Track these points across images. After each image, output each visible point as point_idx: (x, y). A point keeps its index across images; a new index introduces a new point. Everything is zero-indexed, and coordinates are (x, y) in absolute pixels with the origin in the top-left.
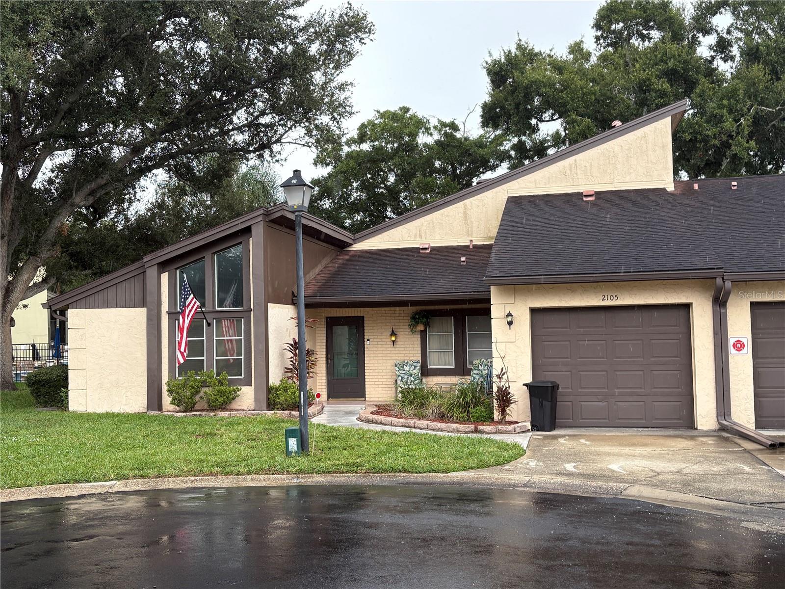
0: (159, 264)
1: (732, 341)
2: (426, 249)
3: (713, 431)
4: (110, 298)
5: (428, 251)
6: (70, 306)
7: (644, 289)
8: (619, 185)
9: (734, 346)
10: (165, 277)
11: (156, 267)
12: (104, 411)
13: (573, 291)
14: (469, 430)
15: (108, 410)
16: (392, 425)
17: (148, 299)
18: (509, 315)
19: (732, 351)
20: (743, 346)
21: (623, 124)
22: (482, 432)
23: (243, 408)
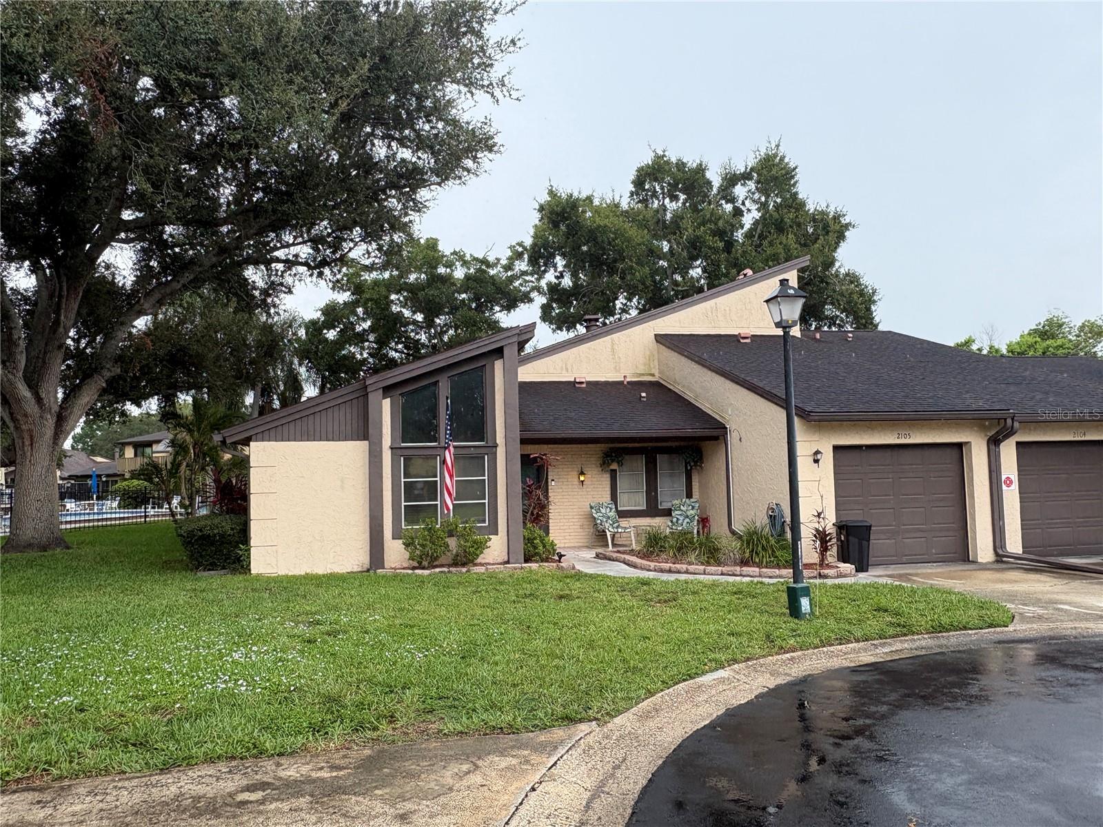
0: (383, 388)
1: (1004, 478)
2: (582, 383)
3: (989, 563)
4: (311, 429)
5: (584, 385)
6: (253, 437)
7: (931, 428)
8: (755, 330)
9: (1005, 482)
10: (387, 403)
11: (381, 391)
12: (303, 573)
13: (872, 429)
14: (812, 575)
15: (309, 571)
16: (705, 574)
17: (371, 431)
18: (817, 452)
19: (1004, 487)
20: (1011, 482)
21: (754, 273)
22: (826, 577)
23: (487, 561)
